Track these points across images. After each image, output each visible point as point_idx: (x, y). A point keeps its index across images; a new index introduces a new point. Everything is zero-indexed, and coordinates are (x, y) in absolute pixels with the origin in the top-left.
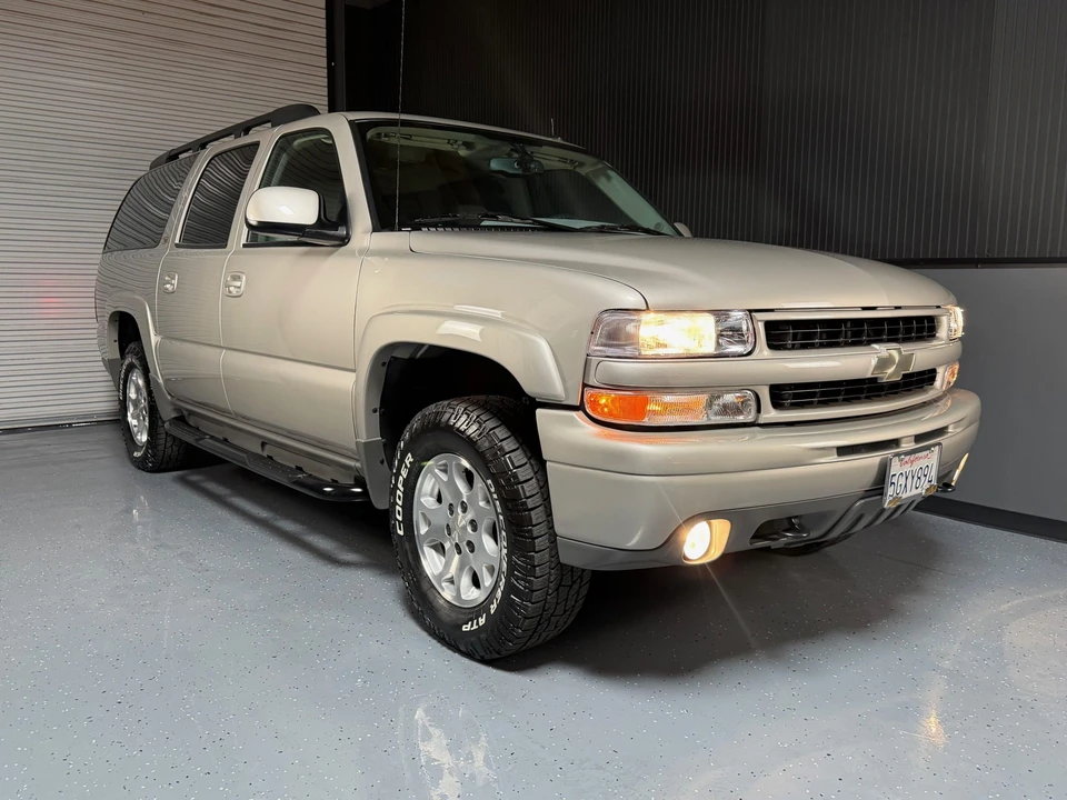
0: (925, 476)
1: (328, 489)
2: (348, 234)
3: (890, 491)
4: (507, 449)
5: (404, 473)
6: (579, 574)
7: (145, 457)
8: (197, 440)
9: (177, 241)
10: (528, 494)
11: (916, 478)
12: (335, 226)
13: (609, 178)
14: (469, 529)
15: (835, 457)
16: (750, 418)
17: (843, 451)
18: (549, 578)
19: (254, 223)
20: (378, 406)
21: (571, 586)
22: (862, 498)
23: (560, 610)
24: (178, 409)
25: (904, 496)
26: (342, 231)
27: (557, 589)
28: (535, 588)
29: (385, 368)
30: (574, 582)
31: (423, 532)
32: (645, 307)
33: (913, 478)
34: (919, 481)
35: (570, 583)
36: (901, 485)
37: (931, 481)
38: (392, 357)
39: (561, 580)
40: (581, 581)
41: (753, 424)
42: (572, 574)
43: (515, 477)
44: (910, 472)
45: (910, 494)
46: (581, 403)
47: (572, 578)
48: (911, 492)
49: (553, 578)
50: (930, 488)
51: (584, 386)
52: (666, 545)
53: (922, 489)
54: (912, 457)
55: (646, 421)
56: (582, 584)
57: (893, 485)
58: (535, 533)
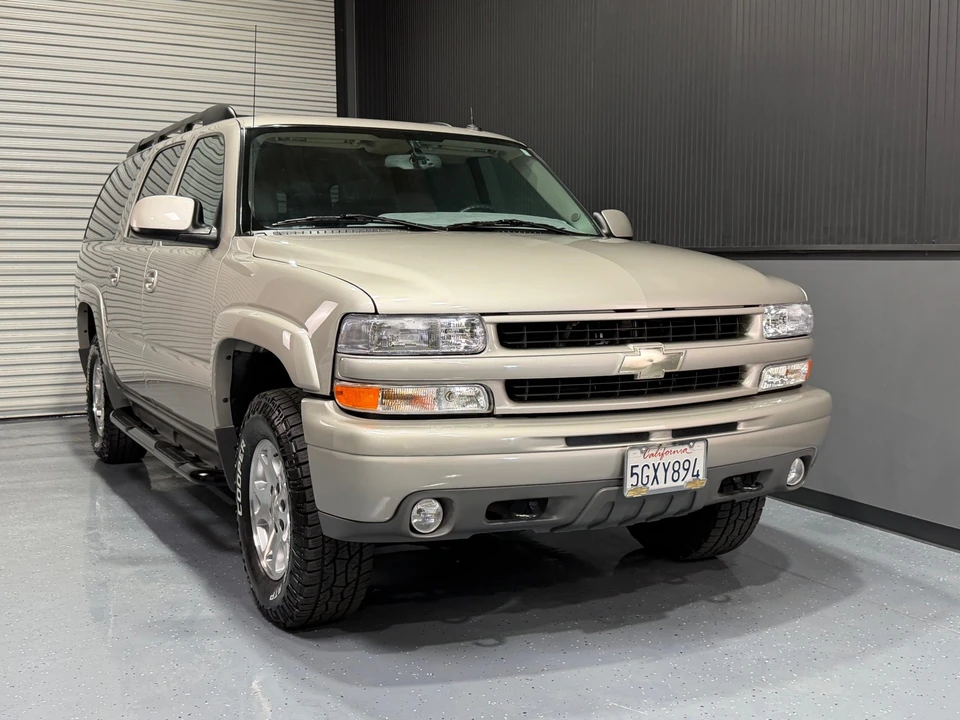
0: (688, 470)
1: (203, 474)
2: (219, 235)
3: (630, 481)
4: (294, 434)
5: (241, 457)
6: (357, 549)
7: (101, 448)
8: (128, 429)
10: (305, 475)
11: (670, 471)
14: (280, 509)
15: (562, 446)
16: (484, 410)
17: (571, 441)
18: (323, 550)
19: (136, 229)
20: (228, 396)
21: (349, 560)
22: (605, 487)
23: (340, 581)
24: (127, 400)
25: (655, 486)
27: (333, 561)
28: (309, 558)
29: (231, 361)
30: (351, 557)
31: (256, 513)
32: (374, 311)
33: (666, 471)
34: (676, 474)
35: (347, 557)
36: (648, 476)
37: (698, 475)
38: (235, 351)
39: (337, 553)
40: (361, 556)
41: (491, 415)
42: (349, 549)
43: (296, 459)
44: (661, 465)
45: (665, 486)
46: (332, 393)
47: (349, 552)
48: (665, 484)
49: (327, 551)
50: (694, 482)
51: (333, 378)
52: (397, 518)
53: (684, 482)
54: (661, 451)
55: (380, 410)
56: (363, 559)
57: (635, 476)
58: (308, 509)
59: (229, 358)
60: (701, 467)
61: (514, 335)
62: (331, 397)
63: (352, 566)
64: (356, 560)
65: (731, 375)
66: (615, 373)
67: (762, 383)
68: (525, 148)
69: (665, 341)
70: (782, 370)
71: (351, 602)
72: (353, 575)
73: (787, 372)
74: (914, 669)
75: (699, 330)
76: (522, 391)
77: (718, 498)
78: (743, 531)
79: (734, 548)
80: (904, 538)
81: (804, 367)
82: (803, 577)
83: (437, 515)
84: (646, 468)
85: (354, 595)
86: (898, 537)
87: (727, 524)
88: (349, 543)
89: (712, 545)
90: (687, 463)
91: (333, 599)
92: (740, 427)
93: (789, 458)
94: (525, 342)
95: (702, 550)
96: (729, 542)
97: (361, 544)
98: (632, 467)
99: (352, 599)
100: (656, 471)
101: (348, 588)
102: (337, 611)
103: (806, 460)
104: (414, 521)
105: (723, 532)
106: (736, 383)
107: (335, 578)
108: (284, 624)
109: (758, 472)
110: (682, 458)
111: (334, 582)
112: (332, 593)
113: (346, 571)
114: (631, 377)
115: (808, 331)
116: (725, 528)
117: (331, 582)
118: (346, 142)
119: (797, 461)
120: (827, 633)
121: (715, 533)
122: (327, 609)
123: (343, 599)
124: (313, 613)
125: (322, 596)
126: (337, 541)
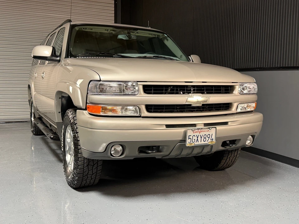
0: (209, 138)
2: (60, 59)
3: (188, 141)
5: (63, 131)
6: (96, 162)
7: (33, 130)
9: (40, 62)
11: (203, 138)
12: (57, 57)
13: (167, 40)
16: (138, 115)
18: (84, 162)
19: (33, 56)
20: (60, 111)
22: (179, 143)
23: (90, 172)
24: (40, 115)
26: (58, 59)
27: (88, 166)
28: (79, 164)
29: (61, 99)
31: (67, 150)
32: (99, 80)
33: (201, 138)
34: (205, 139)
35: (93, 164)
36: (195, 139)
37: (213, 140)
38: (62, 96)
39: (89, 163)
40: (98, 164)
41: (140, 117)
42: (93, 162)
43: (76, 131)
44: (199, 136)
45: (201, 143)
46: (86, 108)
47: (93, 163)
48: (201, 142)
49: (85, 162)
50: (211, 142)
51: (86, 103)
52: (106, 151)
53: (208, 142)
54: (199, 131)
55: (102, 114)
56: (98, 165)
57: (190, 139)
58: (79, 148)
59: (60, 98)
60: (214, 137)
61: (149, 89)
62: (86, 109)
63: (94, 167)
64: (96, 166)
65: (227, 106)
66: (184, 103)
67: (238, 109)
68: (166, 34)
69: (203, 93)
70: (245, 105)
71: (95, 180)
72: (94, 171)
73: (247, 106)
74: (288, 209)
75: (215, 90)
76: (151, 109)
77: (221, 148)
78: (233, 161)
79: (230, 167)
80: (289, 166)
81: (254, 105)
82: (253, 177)
83: (121, 150)
84: (194, 136)
85: (96, 178)
86: (287, 165)
87: (227, 158)
88: (93, 160)
89: (222, 165)
90: (209, 135)
91: (88, 179)
92: (229, 124)
93: (247, 135)
94: (153, 92)
95: (219, 167)
96: (228, 165)
97: (98, 160)
98: (189, 136)
99: (95, 179)
100: (197, 137)
101: (93, 175)
102: (90, 183)
103: (253, 136)
104: (112, 152)
105: (226, 161)
106: (228, 109)
107: (88, 171)
108: (73, 187)
109: (236, 140)
110: (207, 133)
111: (88, 173)
112: (87, 176)
113: (92, 169)
114: (190, 105)
115: (255, 93)
116: (226, 160)
117: (87, 173)
118: (105, 30)
119: (250, 137)
120: (258, 196)
121: (223, 161)
122: (86, 182)
123: (92, 179)
124: (82, 183)
125: (84, 178)
126: (89, 159)
